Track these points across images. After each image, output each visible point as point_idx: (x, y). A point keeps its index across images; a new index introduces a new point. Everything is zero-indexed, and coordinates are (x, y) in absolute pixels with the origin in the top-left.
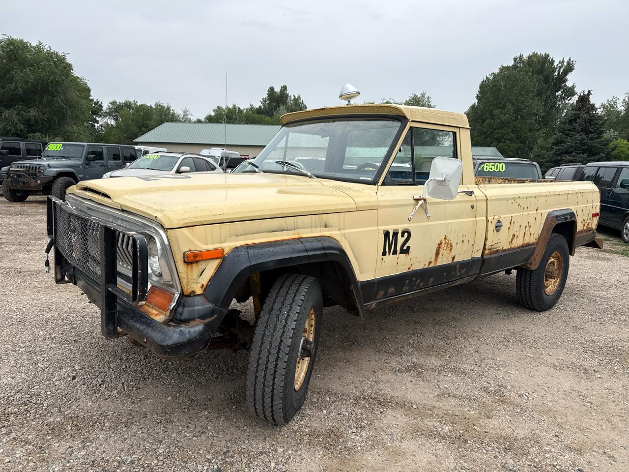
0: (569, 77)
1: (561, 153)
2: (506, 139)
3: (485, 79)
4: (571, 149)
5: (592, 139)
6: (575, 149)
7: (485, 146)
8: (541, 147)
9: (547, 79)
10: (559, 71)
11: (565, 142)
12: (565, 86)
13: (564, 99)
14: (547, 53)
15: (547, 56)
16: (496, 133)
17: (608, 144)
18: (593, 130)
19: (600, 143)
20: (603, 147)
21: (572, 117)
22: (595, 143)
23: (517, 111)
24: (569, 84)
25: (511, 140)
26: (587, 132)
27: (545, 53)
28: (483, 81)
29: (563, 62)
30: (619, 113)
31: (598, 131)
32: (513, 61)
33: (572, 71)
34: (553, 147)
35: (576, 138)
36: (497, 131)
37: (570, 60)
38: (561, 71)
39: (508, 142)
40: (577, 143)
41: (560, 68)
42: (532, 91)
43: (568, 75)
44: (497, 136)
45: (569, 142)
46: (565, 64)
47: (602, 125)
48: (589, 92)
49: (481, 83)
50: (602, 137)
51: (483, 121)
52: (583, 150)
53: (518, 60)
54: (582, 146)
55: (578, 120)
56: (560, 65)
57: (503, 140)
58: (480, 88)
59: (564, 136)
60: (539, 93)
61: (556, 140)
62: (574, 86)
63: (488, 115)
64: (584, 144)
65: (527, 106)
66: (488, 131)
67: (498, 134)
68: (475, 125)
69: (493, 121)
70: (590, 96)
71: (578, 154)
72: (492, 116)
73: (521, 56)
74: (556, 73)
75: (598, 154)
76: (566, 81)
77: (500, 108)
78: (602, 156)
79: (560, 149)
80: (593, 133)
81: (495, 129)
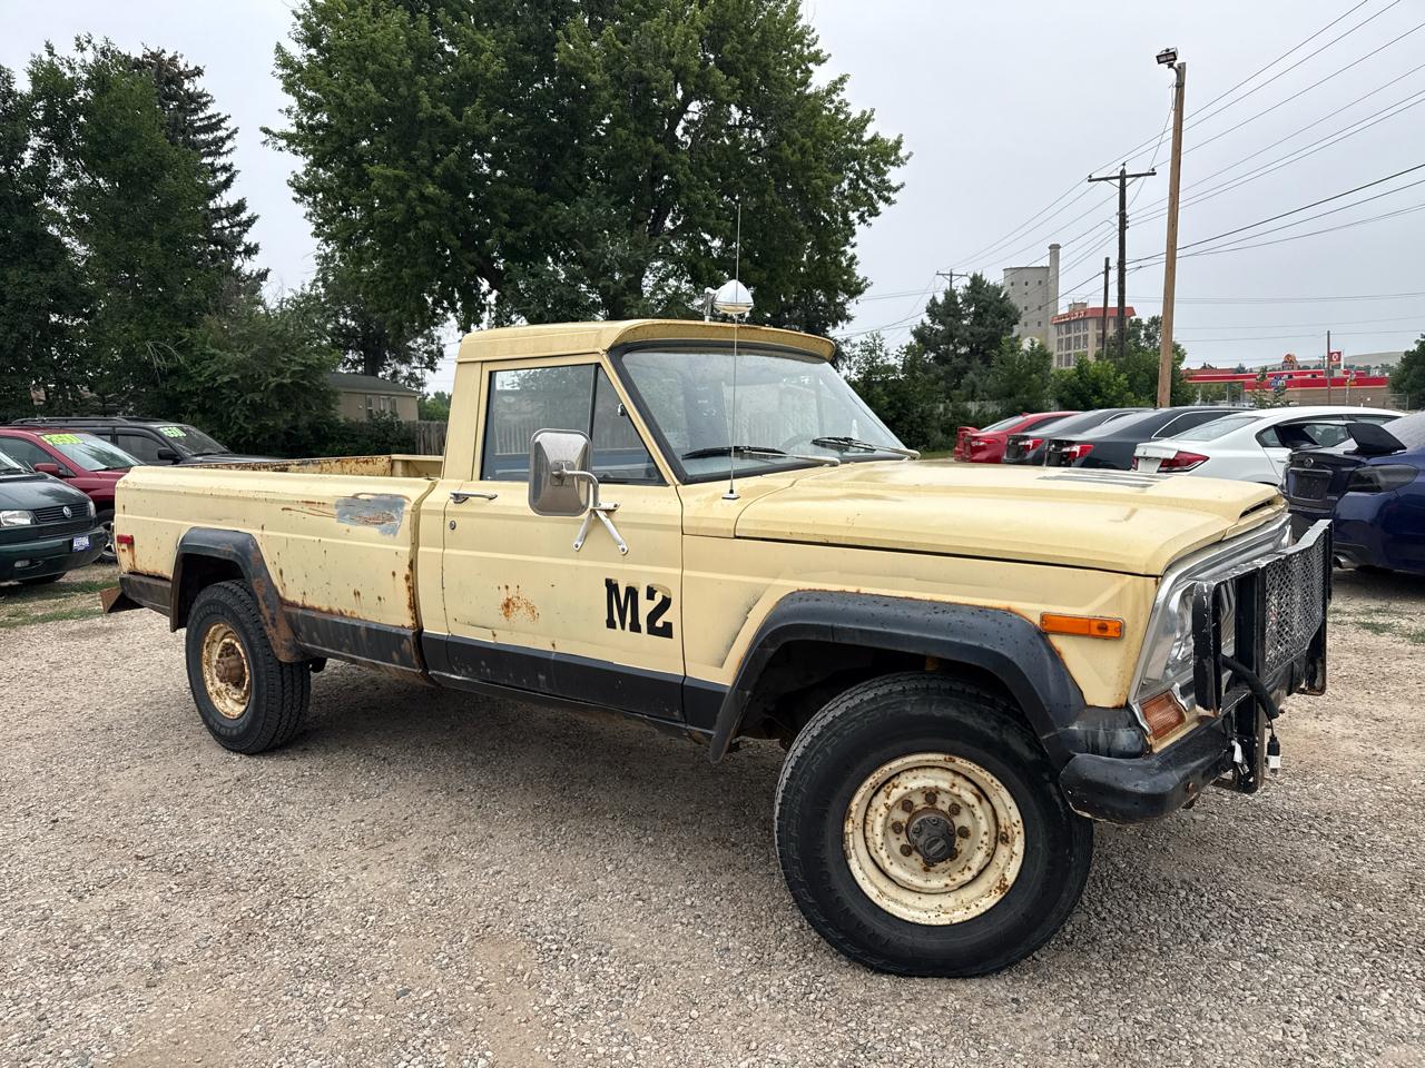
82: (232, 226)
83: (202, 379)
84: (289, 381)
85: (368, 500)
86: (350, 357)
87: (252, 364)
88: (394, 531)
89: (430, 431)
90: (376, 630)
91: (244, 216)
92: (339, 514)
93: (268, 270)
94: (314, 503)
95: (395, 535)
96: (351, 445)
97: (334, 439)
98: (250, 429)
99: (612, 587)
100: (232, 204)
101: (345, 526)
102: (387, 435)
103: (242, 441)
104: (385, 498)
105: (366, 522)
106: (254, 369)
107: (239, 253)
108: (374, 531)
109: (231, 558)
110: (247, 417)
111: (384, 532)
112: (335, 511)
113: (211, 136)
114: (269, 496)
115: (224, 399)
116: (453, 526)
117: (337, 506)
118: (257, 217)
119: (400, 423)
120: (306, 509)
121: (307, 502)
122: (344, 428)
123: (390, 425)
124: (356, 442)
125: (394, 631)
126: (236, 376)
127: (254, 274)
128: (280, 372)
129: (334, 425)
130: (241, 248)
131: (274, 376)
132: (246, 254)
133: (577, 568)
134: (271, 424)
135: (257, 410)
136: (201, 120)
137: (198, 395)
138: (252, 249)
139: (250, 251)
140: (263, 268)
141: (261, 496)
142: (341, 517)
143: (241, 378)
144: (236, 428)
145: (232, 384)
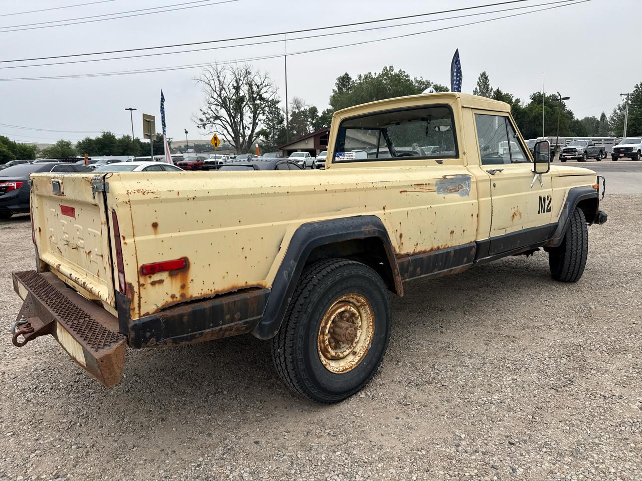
85: (452, 179)
88: (467, 193)
90: (460, 249)
92: (437, 188)
94: (423, 184)
95: (468, 195)
99: (540, 198)
101: (442, 195)
104: (460, 177)
105: (451, 192)
108: (456, 196)
109: (376, 235)
111: (462, 195)
112: (435, 188)
114: (387, 185)
116: (494, 186)
117: (436, 185)
120: (418, 189)
121: (418, 185)
125: (468, 246)
133: (532, 194)
141: (381, 185)
142: (438, 190)
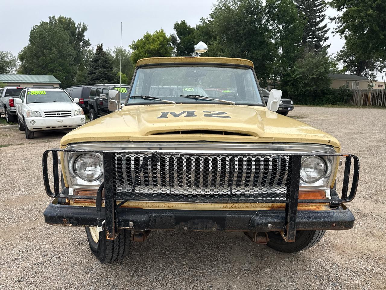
0: (85, 34)
1: (94, 80)
2: (56, 70)
3: (33, 29)
4: (99, 77)
5: (108, 71)
6: (101, 77)
7: (43, 75)
8: (80, 76)
9: (73, 33)
10: (79, 30)
11: (95, 73)
12: (84, 39)
13: (85, 47)
14: (70, 18)
15: (70, 20)
16: (49, 66)
17: (116, 75)
18: (108, 67)
19: (113, 74)
20: (114, 76)
21: (96, 58)
22: (110, 74)
23: (60, 52)
24: (86, 38)
25: (60, 71)
26: (106, 68)
27: (69, 18)
28: (32, 30)
29: (80, 24)
30: (113, 57)
31: (111, 67)
32: (49, 19)
33: (86, 31)
34: (89, 76)
35: (100, 71)
36: (49, 65)
37: (84, 24)
38: (80, 30)
39: (58, 72)
40: (101, 74)
41: (79, 28)
42: (67, 41)
43: (85, 33)
44: (50, 68)
45: (98, 73)
46: (82, 26)
47: (112, 64)
48: (102, 44)
49: (30, 31)
50: (113, 71)
51: (38, 58)
52: (105, 78)
53: (52, 19)
54: (105, 75)
55: (99, 60)
56: (79, 26)
57: (55, 71)
58: (31, 35)
59: (94, 69)
60: (71, 43)
61: (89, 71)
62: (88, 40)
63: (40, 54)
64: (105, 74)
65: (65, 50)
66: (43, 65)
67: (51, 67)
68: (32, 60)
69: (45, 58)
70: (103, 47)
71: (103, 80)
72: (44, 55)
73: (54, 17)
74: (77, 31)
75: (113, 80)
76: (84, 36)
77: (48, 49)
78: (115, 81)
79: (93, 77)
80: (108, 68)
81: (48, 64)
82: (322, 32)
83: (293, 77)
84: (315, 77)
86: (353, 69)
87: (306, 72)
89: (359, 92)
91: (326, 29)
93: (331, 44)
96: (332, 96)
97: (327, 94)
98: (304, 90)
100: (323, 26)
102: (344, 93)
103: (301, 93)
106: (306, 73)
107: (323, 40)
110: (303, 87)
113: (321, 7)
115: (298, 82)
118: (330, 29)
119: (349, 90)
122: (331, 91)
123: (346, 90)
124: (334, 95)
126: (301, 76)
127: (326, 46)
128: (313, 74)
129: (328, 89)
130: (323, 39)
131: (311, 75)
132: (325, 40)
134: (309, 89)
135: (306, 85)
136: (318, 3)
137: (292, 81)
138: (327, 38)
139: (326, 39)
140: (329, 44)
143: (303, 76)
144: (300, 90)
145: (300, 78)
